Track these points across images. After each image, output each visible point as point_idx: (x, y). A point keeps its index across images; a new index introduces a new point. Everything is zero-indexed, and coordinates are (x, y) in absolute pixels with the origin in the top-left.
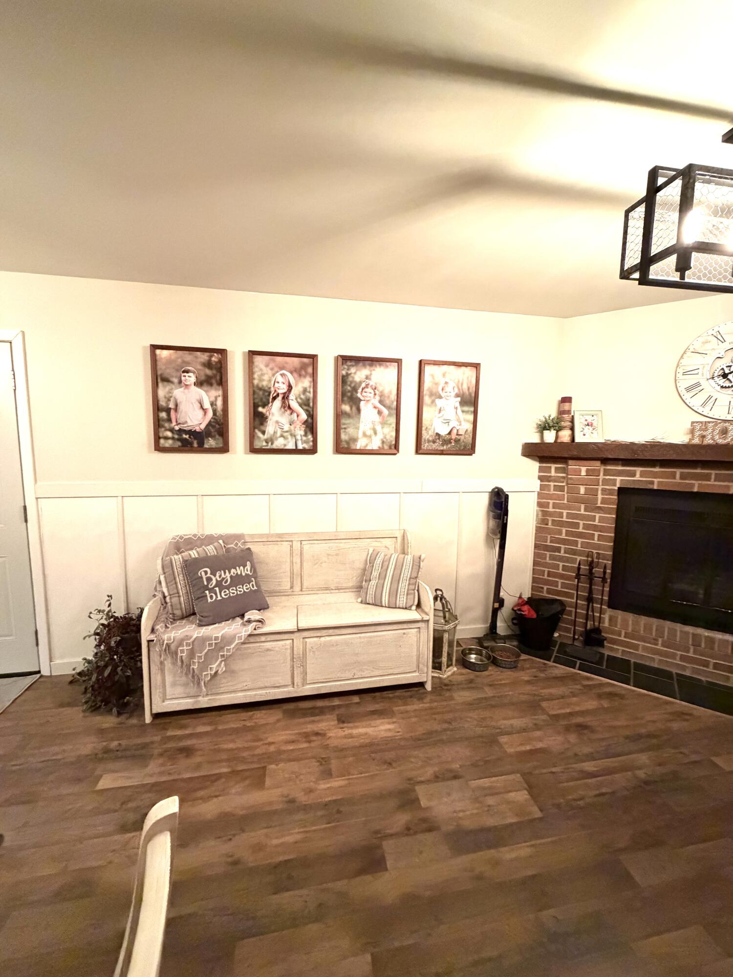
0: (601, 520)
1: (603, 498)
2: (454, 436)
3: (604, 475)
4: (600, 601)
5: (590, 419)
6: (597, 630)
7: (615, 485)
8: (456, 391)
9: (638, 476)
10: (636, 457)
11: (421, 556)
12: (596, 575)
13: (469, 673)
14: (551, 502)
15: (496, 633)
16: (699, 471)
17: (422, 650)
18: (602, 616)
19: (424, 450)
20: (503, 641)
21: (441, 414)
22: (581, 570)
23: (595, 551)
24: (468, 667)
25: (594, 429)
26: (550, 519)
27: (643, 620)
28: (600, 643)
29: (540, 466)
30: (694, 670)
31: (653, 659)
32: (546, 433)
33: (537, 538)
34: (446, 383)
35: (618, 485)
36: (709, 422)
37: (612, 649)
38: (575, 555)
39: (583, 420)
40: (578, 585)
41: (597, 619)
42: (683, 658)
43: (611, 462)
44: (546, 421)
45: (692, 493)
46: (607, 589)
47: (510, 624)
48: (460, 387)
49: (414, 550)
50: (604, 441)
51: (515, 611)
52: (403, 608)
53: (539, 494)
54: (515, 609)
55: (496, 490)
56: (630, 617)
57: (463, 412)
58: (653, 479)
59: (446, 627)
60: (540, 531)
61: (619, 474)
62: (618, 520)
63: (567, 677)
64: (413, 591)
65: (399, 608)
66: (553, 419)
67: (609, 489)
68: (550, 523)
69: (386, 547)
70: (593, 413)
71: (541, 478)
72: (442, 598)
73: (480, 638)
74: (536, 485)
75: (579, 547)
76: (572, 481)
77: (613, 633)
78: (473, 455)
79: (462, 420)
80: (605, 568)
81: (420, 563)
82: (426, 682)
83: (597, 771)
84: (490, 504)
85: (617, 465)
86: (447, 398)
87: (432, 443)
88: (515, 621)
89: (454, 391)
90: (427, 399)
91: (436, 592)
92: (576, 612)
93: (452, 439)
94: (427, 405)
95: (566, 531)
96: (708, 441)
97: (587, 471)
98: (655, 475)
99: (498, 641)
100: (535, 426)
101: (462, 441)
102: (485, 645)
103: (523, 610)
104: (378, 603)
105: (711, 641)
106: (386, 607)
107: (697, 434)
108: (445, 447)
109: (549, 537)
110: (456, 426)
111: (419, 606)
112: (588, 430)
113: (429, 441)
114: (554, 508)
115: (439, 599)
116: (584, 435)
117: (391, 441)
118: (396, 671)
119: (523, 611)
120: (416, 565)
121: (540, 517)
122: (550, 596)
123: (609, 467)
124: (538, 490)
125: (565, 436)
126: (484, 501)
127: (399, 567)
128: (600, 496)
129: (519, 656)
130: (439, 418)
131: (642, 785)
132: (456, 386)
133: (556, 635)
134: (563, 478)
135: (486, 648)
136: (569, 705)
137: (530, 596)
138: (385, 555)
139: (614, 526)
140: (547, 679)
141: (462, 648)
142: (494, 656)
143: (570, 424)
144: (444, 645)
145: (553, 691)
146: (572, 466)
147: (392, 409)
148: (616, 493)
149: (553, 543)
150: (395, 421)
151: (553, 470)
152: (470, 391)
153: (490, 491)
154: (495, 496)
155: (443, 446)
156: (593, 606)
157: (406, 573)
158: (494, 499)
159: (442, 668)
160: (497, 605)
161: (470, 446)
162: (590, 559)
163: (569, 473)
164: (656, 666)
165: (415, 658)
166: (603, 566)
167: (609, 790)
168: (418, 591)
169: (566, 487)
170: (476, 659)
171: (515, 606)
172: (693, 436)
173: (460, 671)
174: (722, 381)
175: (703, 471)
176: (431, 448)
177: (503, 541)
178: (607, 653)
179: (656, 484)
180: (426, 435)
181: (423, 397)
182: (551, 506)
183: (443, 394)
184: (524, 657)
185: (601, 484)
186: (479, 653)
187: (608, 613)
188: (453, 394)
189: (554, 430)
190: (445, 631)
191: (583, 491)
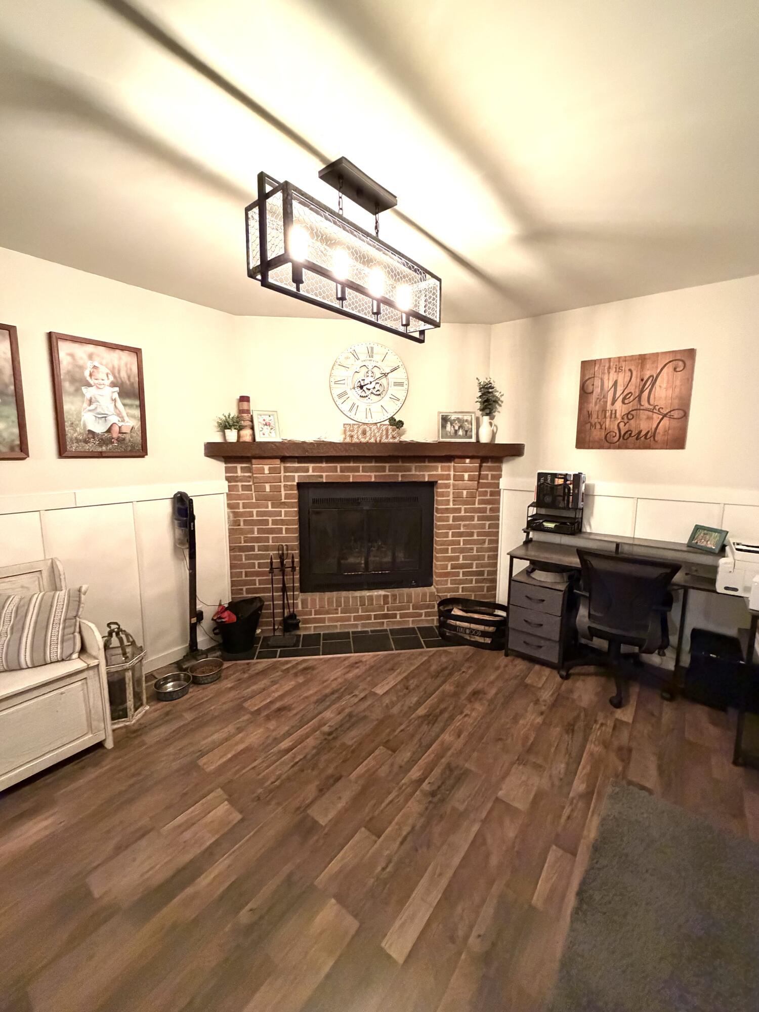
0: (286, 513)
1: (286, 494)
2: (115, 434)
3: (285, 472)
4: (292, 588)
5: (267, 419)
6: (293, 616)
7: (294, 481)
8: (111, 378)
9: (312, 472)
10: (307, 454)
11: (81, 587)
12: (287, 566)
13: (166, 705)
14: (241, 502)
15: (197, 649)
16: (352, 465)
17: (94, 704)
18: (295, 601)
19: (72, 451)
20: (204, 656)
21: (92, 407)
22: (274, 564)
23: (284, 544)
24: (164, 699)
25: (272, 429)
26: (242, 519)
27: (327, 595)
28: (296, 626)
29: (226, 467)
30: (364, 625)
31: (336, 626)
32: (227, 432)
33: (231, 541)
34: (95, 367)
35: (297, 481)
36: (354, 425)
37: (306, 628)
38: (268, 551)
39: (261, 420)
40: (272, 579)
41: (291, 606)
42: (356, 619)
43: (289, 459)
44: (226, 419)
45: (350, 483)
46: (297, 576)
47: (212, 635)
48: (117, 375)
49: (69, 582)
50: (281, 441)
51: (215, 620)
52: (58, 661)
53: (227, 494)
54: (215, 618)
55: (179, 495)
56: (317, 596)
57: (124, 405)
58: (322, 474)
59: (128, 665)
60: (233, 533)
61: (297, 470)
62: (300, 512)
63: (268, 668)
64: (72, 636)
65: (51, 663)
66: (233, 418)
67: (290, 485)
68: (242, 523)
69: (22, 587)
70: (270, 413)
71: (228, 479)
72: (120, 630)
73: (178, 661)
74: (224, 486)
75: (271, 543)
76: (258, 480)
77: (306, 614)
78: (146, 456)
79: (124, 414)
80: (293, 557)
81: (80, 598)
82: (105, 740)
83: (293, 744)
84: (174, 513)
85: (294, 462)
86: (100, 387)
87: (83, 444)
88: (217, 631)
89: (108, 379)
90: (67, 386)
91: (110, 627)
92: (273, 604)
93: (113, 438)
94: (70, 394)
95: (258, 528)
96: (355, 440)
97: (270, 469)
98: (322, 470)
99: (199, 658)
100: (216, 425)
101: (127, 440)
102: (184, 667)
103: (224, 616)
104: (14, 665)
105: (371, 598)
106: (29, 668)
107: (348, 433)
108: (104, 448)
109: (242, 537)
110: (117, 423)
111: (83, 650)
112: (266, 430)
113: (78, 441)
114: (244, 508)
115: (114, 634)
116: (264, 434)
117: (13, 441)
118: (53, 747)
119: (223, 618)
120: (74, 601)
121: (232, 519)
122: (250, 595)
123: (288, 465)
124: (227, 491)
125: (247, 435)
126: (166, 509)
127: (46, 610)
128: (283, 493)
129: (222, 665)
130: (90, 411)
131: (327, 737)
132: (109, 372)
133: (258, 631)
134: (250, 477)
135: (186, 670)
136: (269, 695)
137: (230, 601)
138: (21, 599)
139: (297, 518)
140: (250, 677)
141: (154, 682)
142: (193, 676)
143: (250, 423)
144: (127, 686)
145: (254, 687)
146: (256, 465)
147: (7, 395)
148: (296, 488)
149: (247, 543)
150: (15, 412)
151: (239, 470)
152: (132, 380)
153: (172, 496)
154: (178, 502)
155: (101, 446)
156: (287, 595)
157: (59, 613)
158: (177, 506)
159: (128, 713)
160: (194, 620)
161: (140, 446)
162: (280, 552)
163: (254, 472)
164: (338, 631)
165: (84, 718)
166: (291, 556)
167: (301, 757)
168: (80, 632)
169: (253, 486)
170: (173, 686)
171: (214, 616)
172: (346, 436)
173: (153, 708)
174: (359, 391)
175: (355, 465)
176: (82, 450)
177: (193, 550)
178: (302, 633)
179: (325, 477)
180: (70, 432)
181: (60, 383)
182: (241, 506)
183: (92, 382)
184: (226, 664)
185: (282, 480)
186: (176, 678)
187: (300, 597)
188: (107, 382)
189: (235, 429)
190: (127, 670)
191: (268, 489)
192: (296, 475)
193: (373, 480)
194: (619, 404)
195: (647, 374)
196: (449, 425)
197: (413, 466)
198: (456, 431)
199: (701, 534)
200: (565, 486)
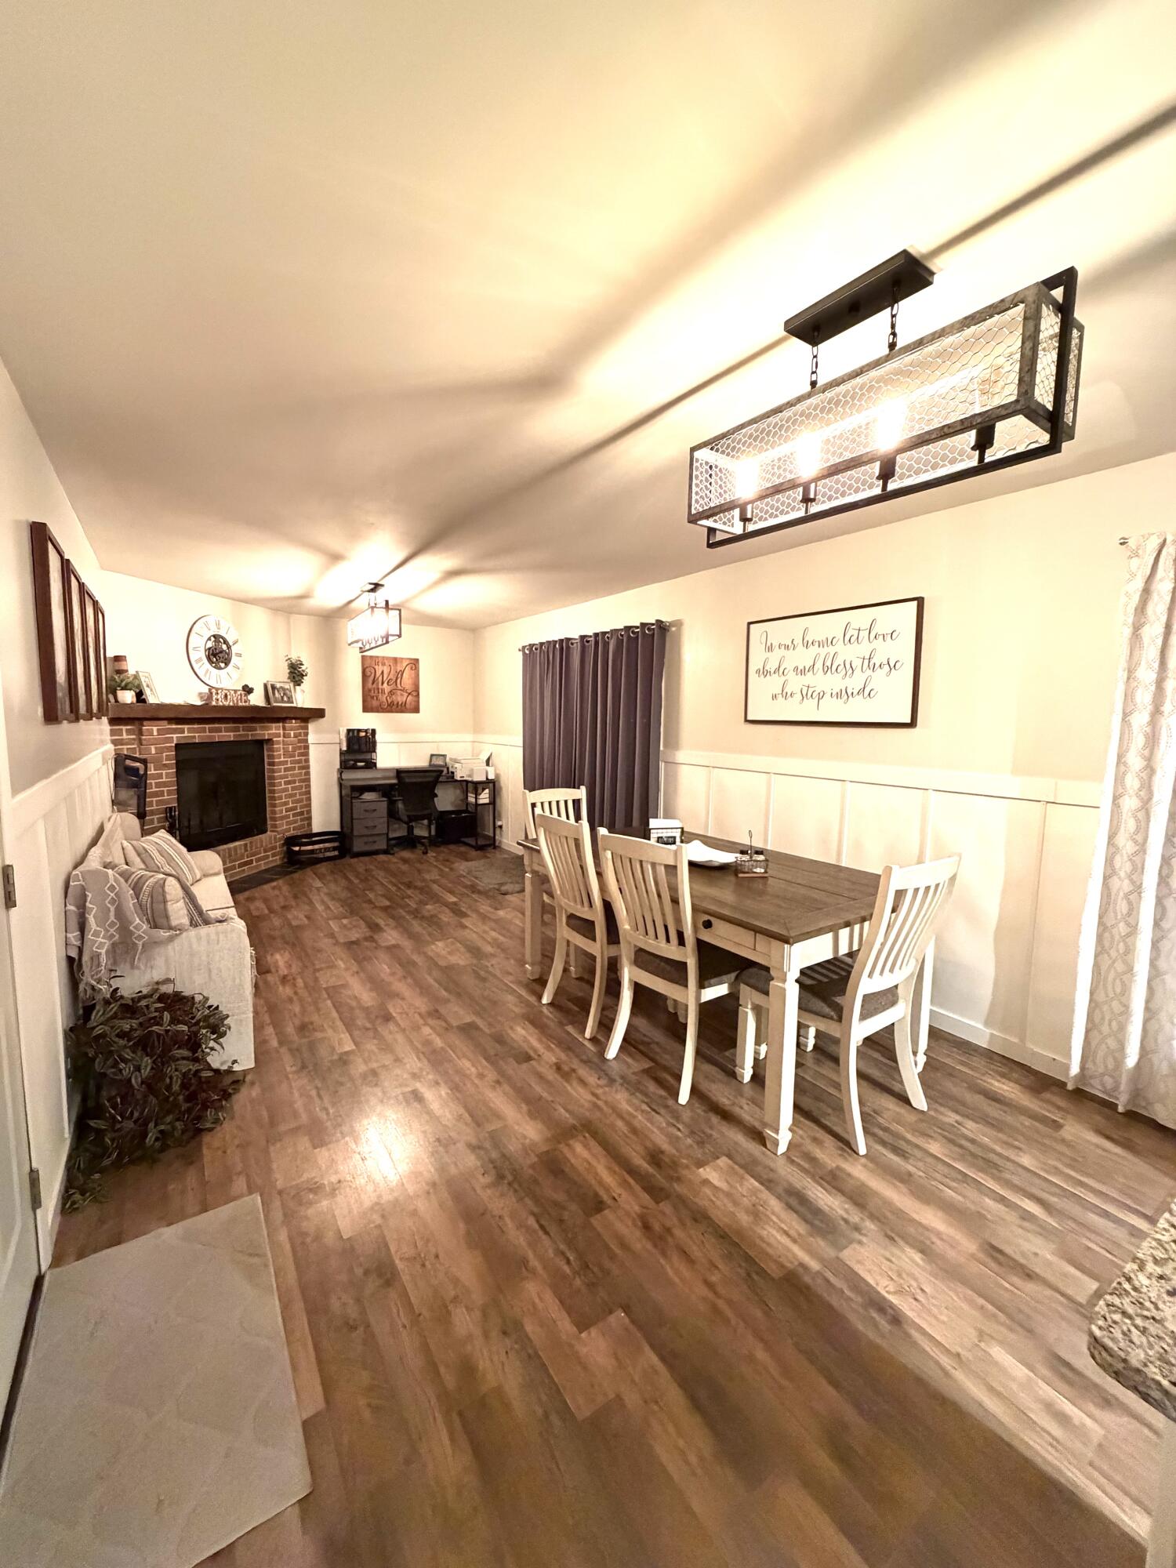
0: (167, 775)
1: (166, 756)
3: (167, 734)
7: (173, 742)
9: (186, 733)
25: (151, 690)
29: (112, 729)
35: (175, 742)
43: (172, 721)
58: (195, 735)
61: (175, 731)
62: (177, 774)
67: (170, 747)
71: (113, 742)
85: (174, 724)
96: (220, 703)
97: (159, 730)
98: (195, 730)
123: (170, 727)
128: (164, 755)
134: (134, 739)
139: (176, 780)
146: (147, 727)
148: (174, 749)
151: (126, 733)
163: (142, 734)
175: (218, 725)
179: (197, 738)
191: (153, 751)
192: (175, 736)
193: (232, 739)
194: (385, 685)
195: (399, 669)
196: (276, 691)
197: (257, 725)
198: (282, 697)
199: (434, 758)
200: (366, 736)
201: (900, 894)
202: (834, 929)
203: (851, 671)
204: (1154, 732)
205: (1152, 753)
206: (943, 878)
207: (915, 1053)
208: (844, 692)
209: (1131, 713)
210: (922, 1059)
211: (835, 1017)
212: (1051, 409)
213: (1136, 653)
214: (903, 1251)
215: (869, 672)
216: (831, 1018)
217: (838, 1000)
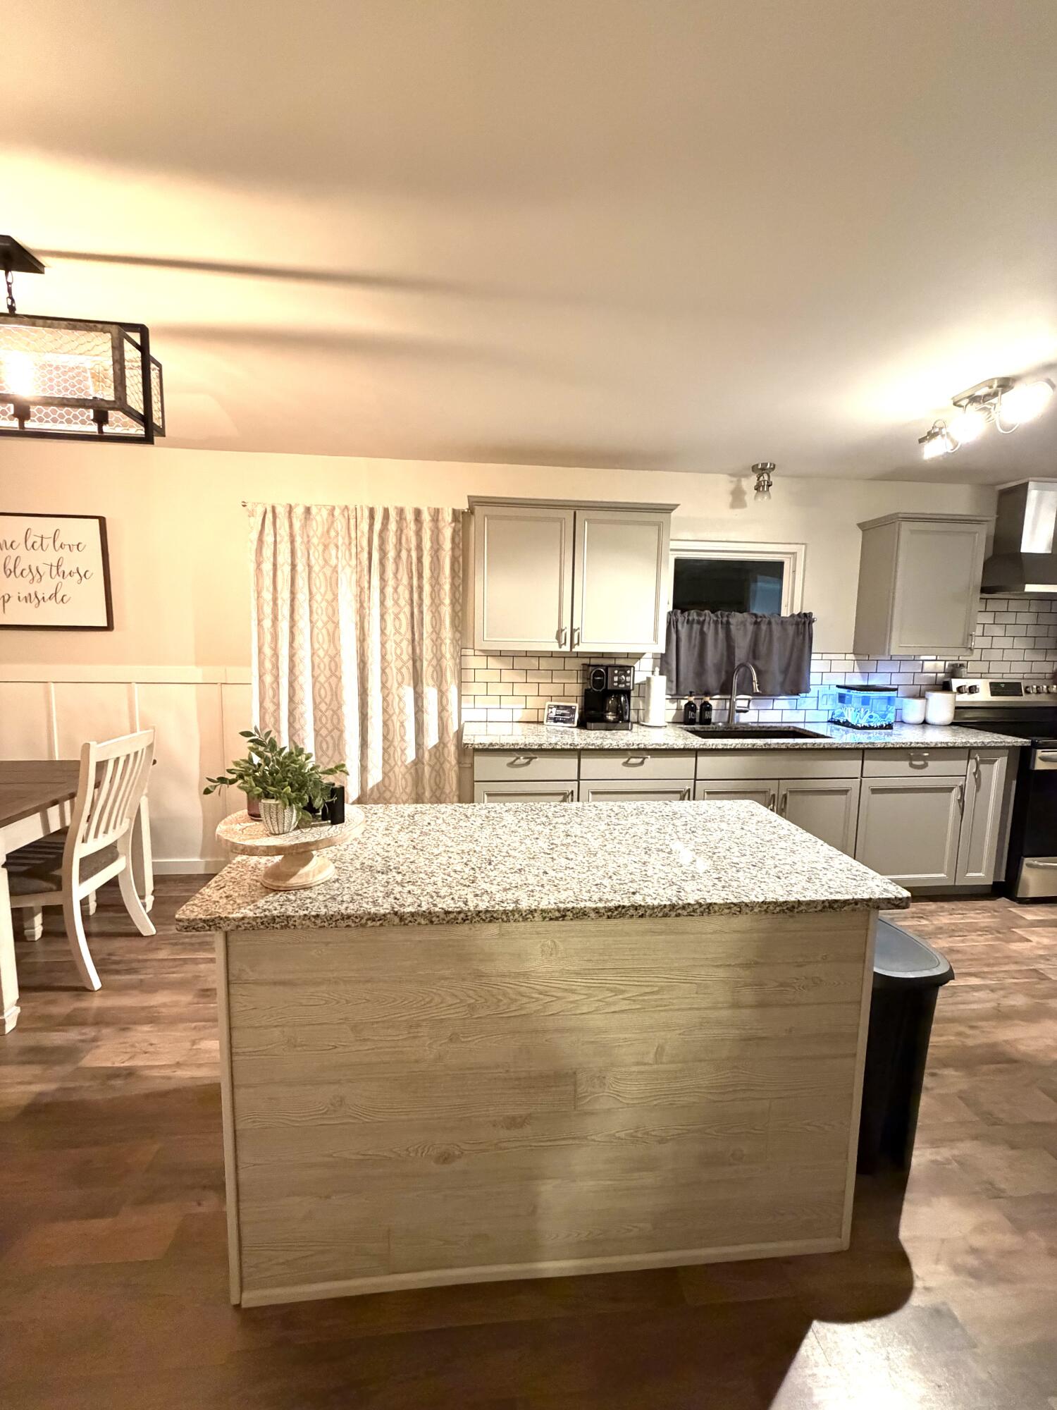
201: (101, 766)
202: (42, 809)
203: (38, 576)
204: (275, 632)
205: (276, 646)
206: (141, 746)
207: (142, 897)
208: (33, 596)
209: (262, 620)
210: (150, 899)
211: (54, 887)
212: (142, 413)
213: (260, 581)
214: (136, 1030)
215: (60, 579)
216: (51, 890)
217: (56, 873)
